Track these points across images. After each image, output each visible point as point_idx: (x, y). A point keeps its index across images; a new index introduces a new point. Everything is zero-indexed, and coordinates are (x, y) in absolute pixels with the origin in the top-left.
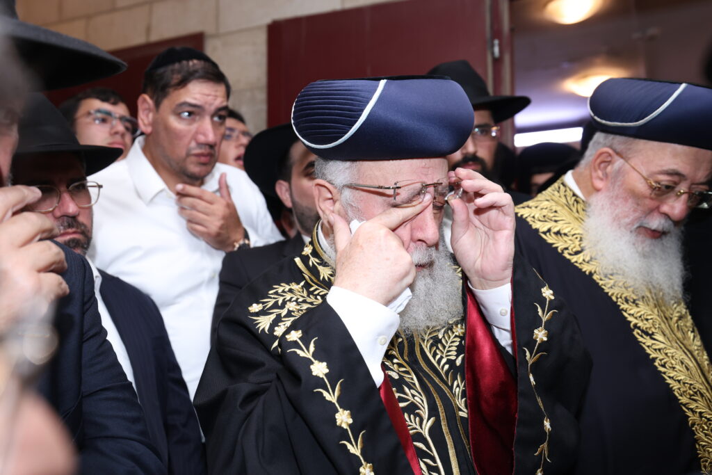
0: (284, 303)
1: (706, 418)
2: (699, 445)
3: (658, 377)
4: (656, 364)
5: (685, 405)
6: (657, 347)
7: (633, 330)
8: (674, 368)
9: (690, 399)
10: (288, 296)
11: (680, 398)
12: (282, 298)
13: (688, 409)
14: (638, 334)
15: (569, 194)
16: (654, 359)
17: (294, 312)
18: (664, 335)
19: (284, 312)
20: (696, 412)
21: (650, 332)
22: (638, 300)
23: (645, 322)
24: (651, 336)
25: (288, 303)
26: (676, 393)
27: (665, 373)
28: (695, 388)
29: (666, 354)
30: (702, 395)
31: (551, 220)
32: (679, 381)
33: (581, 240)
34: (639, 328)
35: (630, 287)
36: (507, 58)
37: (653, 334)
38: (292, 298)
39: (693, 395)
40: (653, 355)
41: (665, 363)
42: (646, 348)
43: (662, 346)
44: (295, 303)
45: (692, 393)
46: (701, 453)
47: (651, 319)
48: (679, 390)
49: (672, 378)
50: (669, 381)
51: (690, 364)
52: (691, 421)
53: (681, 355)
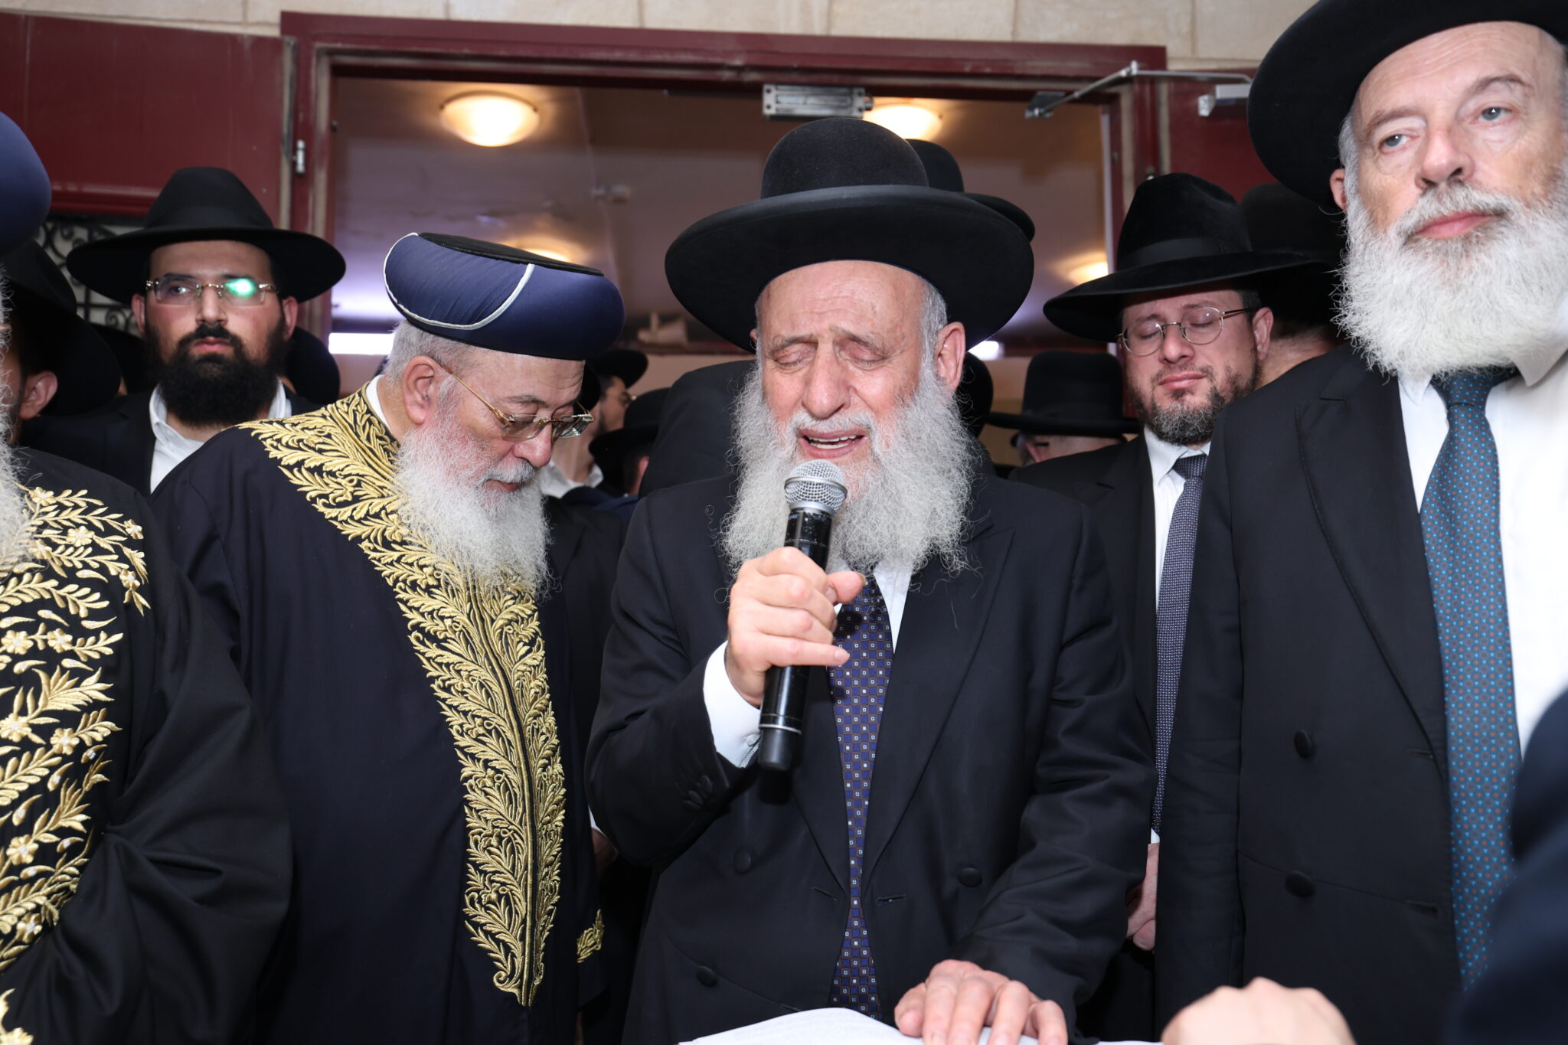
1: (493, 768)
2: (471, 809)
3: (432, 705)
4: (434, 686)
5: (461, 749)
6: (445, 661)
7: (410, 633)
8: (463, 693)
9: (476, 740)
11: (458, 737)
13: (465, 754)
14: (417, 639)
16: (433, 679)
18: (467, 642)
20: (479, 760)
21: (441, 637)
22: (437, 587)
23: (438, 621)
24: (440, 643)
26: (454, 732)
27: (444, 700)
28: (489, 724)
29: (458, 672)
30: (499, 735)
31: (313, 449)
32: (465, 713)
33: (359, 484)
34: (422, 630)
36: (321, 178)
37: (446, 639)
39: (483, 735)
40: (434, 673)
41: (450, 686)
42: (425, 661)
43: (454, 658)
45: (481, 731)
46: (473, 822)
47: (451, 617)
48: (461, 725)
49: (456, 708)
50: (448, 712)
51: (496, 688)
52: (466, 772)
53: (484, 674)
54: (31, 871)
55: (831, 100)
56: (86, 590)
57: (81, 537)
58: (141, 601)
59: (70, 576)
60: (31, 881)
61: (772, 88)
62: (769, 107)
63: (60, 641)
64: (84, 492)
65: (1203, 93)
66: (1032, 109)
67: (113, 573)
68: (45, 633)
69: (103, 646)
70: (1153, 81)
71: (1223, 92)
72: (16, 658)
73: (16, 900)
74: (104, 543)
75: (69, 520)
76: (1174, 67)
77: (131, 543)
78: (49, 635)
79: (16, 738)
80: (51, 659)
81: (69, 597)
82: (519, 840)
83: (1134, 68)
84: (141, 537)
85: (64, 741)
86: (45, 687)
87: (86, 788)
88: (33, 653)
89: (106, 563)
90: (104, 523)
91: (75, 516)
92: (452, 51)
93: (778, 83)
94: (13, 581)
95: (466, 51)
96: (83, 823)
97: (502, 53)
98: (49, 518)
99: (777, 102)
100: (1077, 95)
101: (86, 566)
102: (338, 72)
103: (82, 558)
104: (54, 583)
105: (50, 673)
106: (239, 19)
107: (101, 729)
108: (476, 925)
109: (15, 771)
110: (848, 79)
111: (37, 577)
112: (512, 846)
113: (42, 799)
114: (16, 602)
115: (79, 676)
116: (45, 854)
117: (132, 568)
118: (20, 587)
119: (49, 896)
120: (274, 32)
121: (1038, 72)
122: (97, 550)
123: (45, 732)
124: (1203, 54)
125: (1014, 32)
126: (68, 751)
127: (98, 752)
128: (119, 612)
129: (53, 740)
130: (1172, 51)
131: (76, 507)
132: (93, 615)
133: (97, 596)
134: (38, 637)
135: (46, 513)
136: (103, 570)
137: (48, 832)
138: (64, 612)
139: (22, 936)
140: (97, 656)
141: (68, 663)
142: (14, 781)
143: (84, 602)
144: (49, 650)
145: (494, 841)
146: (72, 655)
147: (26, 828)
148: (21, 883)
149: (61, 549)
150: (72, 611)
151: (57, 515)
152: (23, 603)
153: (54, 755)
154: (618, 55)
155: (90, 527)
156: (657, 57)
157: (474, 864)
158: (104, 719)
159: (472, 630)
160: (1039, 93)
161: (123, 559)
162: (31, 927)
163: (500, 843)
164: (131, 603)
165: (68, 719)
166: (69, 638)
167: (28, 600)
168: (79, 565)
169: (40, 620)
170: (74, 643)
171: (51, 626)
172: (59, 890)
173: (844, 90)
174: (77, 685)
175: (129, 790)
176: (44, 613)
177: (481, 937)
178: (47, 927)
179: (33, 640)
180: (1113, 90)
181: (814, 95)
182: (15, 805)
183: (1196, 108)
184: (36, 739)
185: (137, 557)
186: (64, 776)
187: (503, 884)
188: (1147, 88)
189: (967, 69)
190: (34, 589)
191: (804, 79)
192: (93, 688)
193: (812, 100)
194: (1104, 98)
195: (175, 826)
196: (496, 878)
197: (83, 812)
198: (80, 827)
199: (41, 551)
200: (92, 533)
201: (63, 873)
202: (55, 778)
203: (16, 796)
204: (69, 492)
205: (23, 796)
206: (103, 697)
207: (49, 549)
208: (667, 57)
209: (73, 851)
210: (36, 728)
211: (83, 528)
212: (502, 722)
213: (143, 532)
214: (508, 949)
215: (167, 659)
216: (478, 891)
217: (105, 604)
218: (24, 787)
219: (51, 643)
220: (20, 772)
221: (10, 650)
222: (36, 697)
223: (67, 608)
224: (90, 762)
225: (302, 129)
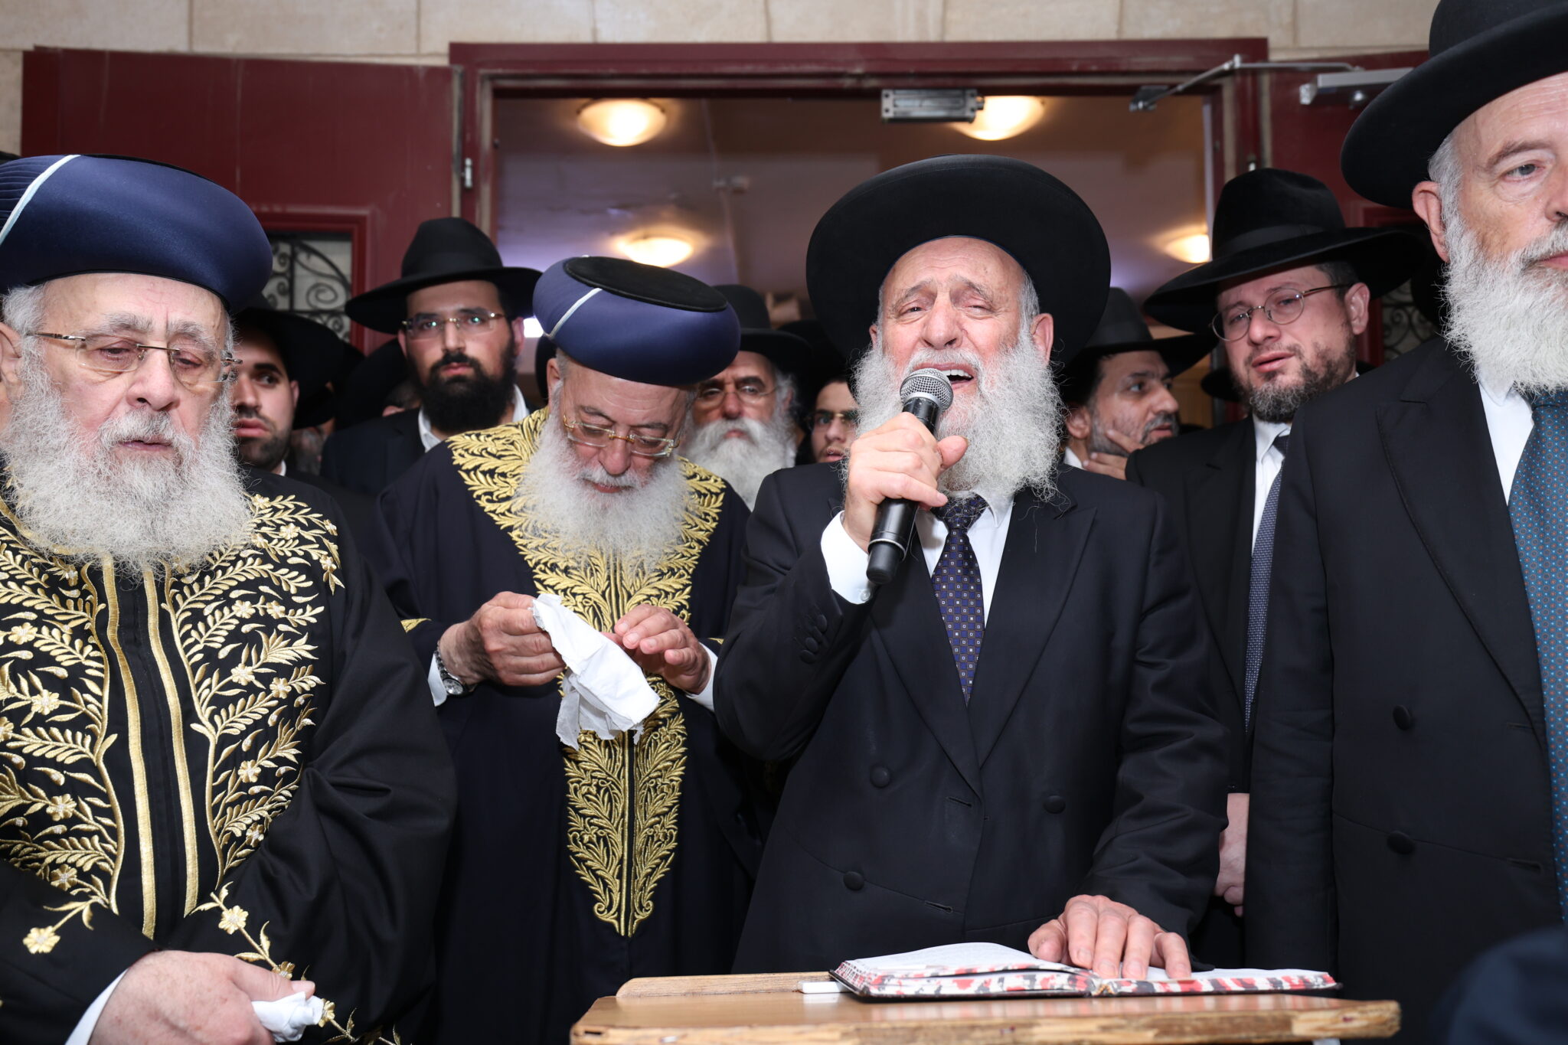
2: (570, 760)
18: (595, 616)
23: (570, 598)
31: (493, 454)
33: (521, 483)
36: (486, 192)
46: (572, 771)
47: (583, 594)
54: (256, 789)
55: (947, 102)
56: (295, 573)
57: (290, 532)
58: (336, 580)
59: (282, 562)
60: (256, 797)
61: (890, 92)
62: (887, 111)
63: (276, 610)
64: (293, 497)
65: (1304, 82)
66: (1136, 102)
67: (315, 557)
68: (264, 604)
69: (309, 615)
70: (1255, 73)
71: (1324, 81)
73: (246, 812)
74: (308, 535)
75: (281, 519)
76: (1276, 57)
77: (329, 537)
78: (267, 606)
79: (244, 683)
80: (269, 624)
81: (281, 577)
82: (616, 790)
83: (1237, 61)
84: (337, 532)
85: (280, 687)
86: (265, 645)
87: (297, 729)
89: (310, 551)
90: (308, 520)
91: (286, 516)
92: (599, 71)
93: (895, 88)
94: (240, 563)
95: (612, 71)
96: (295, 755)
97: (644, 71)
98: (266, 518)
99: (895, 106)
100: (1180, 88)
101: (294, 554)
102: (499, 94)
103: (291, 548)
104: (271, 566)
105: (269, 635)
106: (414, 51)
107: (308, 681)
108: (580, 860)
109: (243, 709)
110: (961, 82)
111: (258, 560)
112: (610, 795)
113: (265, 734)
114: (243, 579)
115: (291, 638)
116: (266, 776)
117: (330, 554)
118: (245, 568)
119: (268, 811)
120: (444, 62)
121: (1144, 66)
122: (303, 541)
123: (266, 679)
124: (1304, 44)
125: (1119, 31)
126: (283, 696)
127: (306, 699)
128: (319, 589)
129: (272, 686)
130: (1273, 43)
131: (286, 508)
132: (301, 592)
133: (303, 577)
134: (258, 606)
135: (263, 515)
136: (307, 556)
137: (268, 759)
138: (279, 589)
139: (250, 841)
140: (304, 624)
141: (282, 627)
142: (242, 717)
143: (294, 582)
144: (268, 616)
145: (592, 790)
146: (285, 621)
147: (252, 755)
148: (249, 797)
149: (275, 541)
150: (285, 588)
151: (272, 516)
152: (248, 580)
153: (273, 699)
154: (748, 69)
155: (297, 523)
156: (784, 69)
157: (574, 807)
158: (312, 673)
159: (604, 605)
160: (1144, 88)
162: (255, 833)
163: (599, 792)
164: (329, 585)
165: (283, 671)
166: (283, 608)
167: (252, 578)
168: (289, 554)
169: (261, 593)
170: (286, 612)
171: (269, 598)
172: (276, 807)
173: (958, 92)
174: (290, 645)
176: (264, 589)
177: (583, 871)
179: (255, 608)
180: (1217, 82)
181: (930, 98)
182: (243, 735)
183: (1298, 97)
184: (259, 685)
185: (334, 548)
186: (280, 716)
187: (602, 828)
188: (1249, 80)
189: (1074, 68)
190: (256, 569)
191: (919, 83)
192: (302, 648)
193: (927, 103)
194: (1209, 90)
196: (594, 822)
197: (294, 746)
198: (292, 758)
199: (260, 542)
200: (298, 529)
201: (280, 793)
202: (273, 717)
203: (244, 728)
204: (281, 497)
205: (249, 729)
206: (310, 656)
207: (267, 541)
208: (793, 68)
209: (288, 776)
210: (259, 676)
211: (292, 526)
213: (338, 528)
214: (606, 885)
216: (579, 831)
217: (310, 583)
218: (250, 722)
219: (269, 611)
220: (247, 710)
221: (238, 616)
222: (259, 653)
223: (281, 586)
224: (301, 706)
225: (470, 148)
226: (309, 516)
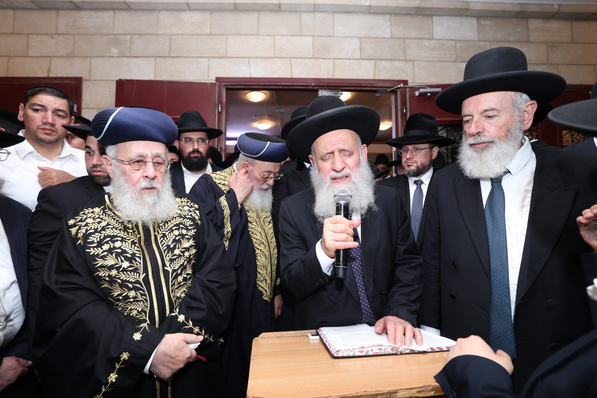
0: (86, 218)
1: (262, 251)
2: (258, 260)
4: (250, 233)
5: (256, 247)
6: (252, 227)
8: (256, 234)
9: (259, 245)
10: (89, 215)
11: (255, 244)
12: (86, 216)
13: (257, 248)
15: (233, 170)
17: (89, 223)
18: (256, 223)
19: (84, 223)
20: (259, 249)
21: (251, 222)
22: (250, 211)
23: (250, 218)
25: (88, 219)
26: (254, 243)
27: (252, 236)
28: (261, 241)
29: (255, 229)
30: (263, 244)
32: (256, 239)
35: (248, 206)
36: (224, 113)
37: (252, 222)
38: (91, 216)
39: (260, 244)
40: (250, 230)
41: (253, 233)
43: (254, 226)
44: (92, 219)
45: (260, 243)
46: (258, 263)
47: (253, 217)
48: (256, 242)
49: (254, 238)
50: (253, 239)
51: (263, 233)
52: (257, 252)
53: (260, 230)
54: (182, 283)
55: (334, 93)
56: (188, 220)
57: (186, 208)
58: (199, 222)
59: (185, 217)
60: (183, 285)
61: (321, 90)
62: (320, 94)
63: (184, 232)
64: (186, 198)
65: (416, 91)
66: (378, 94)
67: (194, 216)
68: (181, 230)
69: (192, 232)
70: (405, 88)
71: (421, 90)
72: (176, 236)
73: (180, 290)
74: (191, 209)
75: (184, 205)
76: (410, 85)
77: (196, 209)
78: (182, 231)
79: (178, 254)
80: (183, 236)
81: (185, 222)
82: (268, 267)
83: (402, 85)
84: (198, 208)
85: (187, 254)
86: (182, 243)
87: (192, 264)
88: (179, 235)
89: (192, 214)
90: (191, 205)
91: (185, 204)
92: (251, 84)
93: (322, 89)
94: (174, 219)
95: (254, 84)
96: (191, 272)
98: (180, 204)
99: (322, 93)
100: (388, 91)
101: (188, 215)
102: (227, 89)
103: (187, 213)
104: (182, 219)
105: (183, 239)
106: (207, 79)
107: (194, 251)
108: (259, 286)
109: (178, 262)
110: (337, 88)
111: (179, 217)
112: (266, 268)
113: (183, 267)
114: (175, 224)
115: (189, 239)
116: (185, 279)
117: (197, 215)
118: (176, 220)
119: (186, 288)
120: (214, 82)
121: (379, 86)
122: (190, 211)
123: (183, 252)
124: (416, 82)
125: (374, 77)
126: (188, 257)
127: (193, 256)
129: (185, 254)
130: (409, 81)
131: (185, 202)
132: (190, 225)
133: (191, 221)
134: (180, 231)
135: (179, 203)
136: (191, 215)
137: (185, 274)
138: (184, 225)
139: (182, 297)
140: (191, 235)
141: (186, 237)
142: (178, 264)
143: (188, 223)
144: (182, 234)
145: (262, 267)
146: (187, 235)
147: (181, 274)
148: (181, 286)
149: (183, 211)
150: (186, 225)
151: (181, 204)
152: (177, 224)
153: (185, 258)
154: (287, 84)
155: (188, 206)
156: (296, 84)
157: (258, 272)
158: (194, 249)
159: (257, 220)
160: (380, 91)
161: (195, 213)
162: (183, 295)
163: (264, 268)
164: (198, 223)
165: (187, 249)
166: (186, 231)
167: (177, 223)
168: (187, 215)
169: (180, 227)
170: (187, 232)
171: (182, 228)
172: (188, 287)
173: (336, 90)
174: (188, 241)
175: (200, 264)
176: (181, 226)
177: (260, 288)
178: (186, 295)
179: (179, 232)
180: (396, 90)
181: (330, 91)
182: (178, 269)
183: (415, 94)
184: (181, 254)
185: (198, 212)
186: (187, 262)
187: (265, 277)
188: (404, 89)
189: (364, 85)
190: (179, 220)
191: (327, 88)
192: (191, 242)
193: (329, 93)
194: (394, 92)
195: (210, 272)
196: (263, 275)
197: (191, 270)
198: (191, 273)
199: (179, 212)
200: (188, 207)
201: (189, 283)
202: (186, 263)
203: (178, 267)
204: (183, 198)
205: (180, 267)
206: (193, 244)
207: (180, 211)
208: (298, 84)
209: (190, 278)
210: (181, 252)
211: (187, 206)
212: (264, 241)
213: (198, 207)
214: (266, 290)
215: (206, 235)
216: (259, 278)
217: (192, 223)
218: (180, 265)
219: (183, 232)
220: (179, 262)
221: (175, 234)
222: (181, 245)
223: (185, 224)
224: (192, 258)
225: (220, 102)
226: (191, 204)
